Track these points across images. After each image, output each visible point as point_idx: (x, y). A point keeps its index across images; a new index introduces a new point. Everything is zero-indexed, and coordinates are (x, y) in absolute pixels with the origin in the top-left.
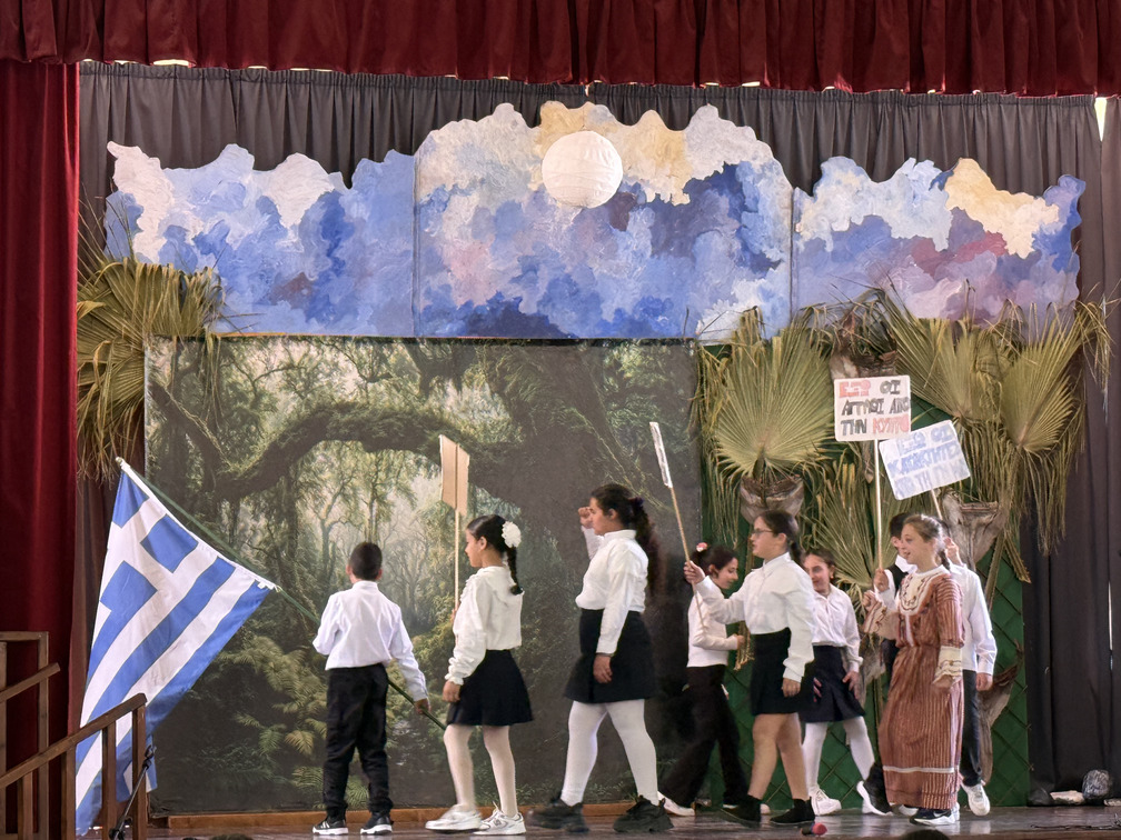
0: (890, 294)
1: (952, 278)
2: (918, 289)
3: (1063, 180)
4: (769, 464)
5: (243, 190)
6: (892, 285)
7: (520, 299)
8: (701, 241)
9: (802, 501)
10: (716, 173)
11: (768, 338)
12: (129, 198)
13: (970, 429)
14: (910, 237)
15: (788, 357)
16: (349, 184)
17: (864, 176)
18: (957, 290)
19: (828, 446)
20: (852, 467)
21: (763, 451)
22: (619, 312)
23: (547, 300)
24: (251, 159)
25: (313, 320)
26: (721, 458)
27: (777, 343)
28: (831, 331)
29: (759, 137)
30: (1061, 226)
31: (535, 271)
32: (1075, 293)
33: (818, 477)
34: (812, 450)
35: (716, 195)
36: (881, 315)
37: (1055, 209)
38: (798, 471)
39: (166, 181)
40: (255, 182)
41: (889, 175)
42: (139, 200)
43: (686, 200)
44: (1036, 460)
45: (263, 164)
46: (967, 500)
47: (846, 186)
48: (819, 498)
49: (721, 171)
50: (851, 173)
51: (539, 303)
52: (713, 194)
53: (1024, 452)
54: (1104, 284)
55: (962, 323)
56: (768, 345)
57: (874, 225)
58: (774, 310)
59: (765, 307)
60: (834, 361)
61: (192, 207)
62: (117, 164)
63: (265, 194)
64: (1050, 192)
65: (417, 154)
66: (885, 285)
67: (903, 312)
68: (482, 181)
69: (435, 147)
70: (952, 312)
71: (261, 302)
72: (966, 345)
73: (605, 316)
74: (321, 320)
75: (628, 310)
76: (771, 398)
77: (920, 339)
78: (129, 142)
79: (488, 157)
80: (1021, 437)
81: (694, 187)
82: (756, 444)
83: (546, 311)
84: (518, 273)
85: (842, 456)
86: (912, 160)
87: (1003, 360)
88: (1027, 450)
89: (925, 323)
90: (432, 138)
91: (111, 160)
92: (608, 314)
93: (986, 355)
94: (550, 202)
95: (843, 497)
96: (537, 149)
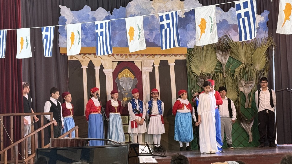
0: (228, 36)
2: (234, 35)
3: (265, 11)
4: (203, 74)
5: (89, 15)
6: (229, 34)
7: (149, 39)
8: (187, 25)
10: (191, 10)
12: (64, 17)
13: (246, 65)
14: (232, 24)
15: (207, 50)
16: (112, 14)
17: (222, 11)
19: (216, 70)
20: (221, 74)
21: (202, 71)
23: (155, 39)
24: (90, 8)
26: (193, 73)
28: (216, 44)
29: (200, 3)
30: (264, 21)
31: (152, 33)
32: (268, 36)
33: (214, 76)
34: (213, 71)
35: (191, 15)
36: (227, 41)
37: (263, 17)
38: (209, 75)
39: (72, 13)
40: (90, 13)
41: (227, 11)
42: (66, 18)
43: (184, 17)
44: (260, 72)
45: (92, 10)
46: (246, 81)
47: (218, 13)
50: (220, 10)
51: (153, 40)
54: (273, 33)
56: (203, 48)
57: (225, 21)
60: (217, 51)
61: (78, 19)
62: (61, 10)
63: (93, 16)
64: (262, 14)
65: (126, 7)
66: (227, 34)
67: (231, 40)
68: (141, 13)
69: (130, 5)
72: (245, 47)
76: (203, 59)
77: (235, 46)
78: (63, 5)
79: (142, 8)
80: (257, 67)
81: (186, 14)
82: (200, 70)
83: (155, 41)
84: (149, 33)
85: (219, 72)
86: (233, 7)
87: (253, 51)
88: (258, 70)
89: (236, 43)
90: (129, 3)
93: (249, 49)
94: (155, 17)
95: (219, 81)
96: (152, 6)
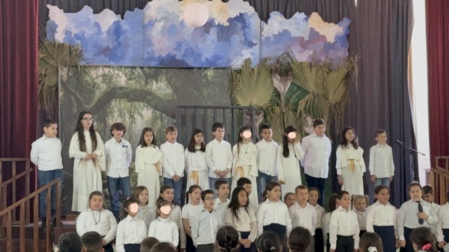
0: (291, 54)
1: (310, 49)
2: (300, 52)
3: (344, 19)
4: (253, 106)
5: (89, 19)
6: (291, 52)
7: (176, 55)
8: (232, 37)
9: (263, 118)
10: (237, 16)
11: (253, 67)
12: (54, 22)
13: (315, 96)
14: (297, 36)
15: (259, 73)
16: (123, 18)
17: (283, 18)
18: (311, 53)
19: (271, 101)
20: (279, 108)
21: (251, 103)
22: (207, 59)
23: (185, 55)
24: (92, 10)
25: (112, 61)
26: (238, 105)
27: (256, 70)
28: (272, 65)
29: (250, 5)
30: (343, 33)
31: (181, 46)
32: (348, 54)
33: (268, 110)
34: (266, 103)
36: (288, 61)
37: (342, 28)
38: (261, 108)
39: (65, 17)
40: (92, 17)
41: (290, 17)
42: (57, 23)
43: (228, 24)
44: (335, 106)
45: (96, 11)
46: (314, 118)
47: (277, 20)
48: (268, 117)
49: (239, 15)
50: (279, 16)
51: (182, 56)
52: (236, 22)
53: (331, 103)
54: (356, 51)
55: (313, 63)
56: (253, 69)
57: (286, 32)
58: (255, 59)
59: (252, 58)
60: (273, 75)
61: (73, 25)
62: (50, 12)
63: (97, 21)
64: (340, 23)
65: (144, 9)
66: (289, 51)
67: (294, 59)
68: (164, 18)
69: (150, 7)
70: (310, 60)
71: (95, 55)
72: (314, 70)
73: (202, 60)
74: (114, 61)
75: (210, 58)
76: (254, 86)
77: (300, 68)
78: (53, 4)
79: (166, 10)
80: (331, 98)
81: (230, 20)
82: (249, 100)
83: (184, 59)
84: (176, 47)
85: (276, 105)
86: (298, 13)
87: (325, 75)
89: (301, 63)
90: (148, 4)
91: (48, 10)
92: (203, 60)
93: (320, 72)
94: (186, 25)
95: (276, 117)
96: (182, 8)
